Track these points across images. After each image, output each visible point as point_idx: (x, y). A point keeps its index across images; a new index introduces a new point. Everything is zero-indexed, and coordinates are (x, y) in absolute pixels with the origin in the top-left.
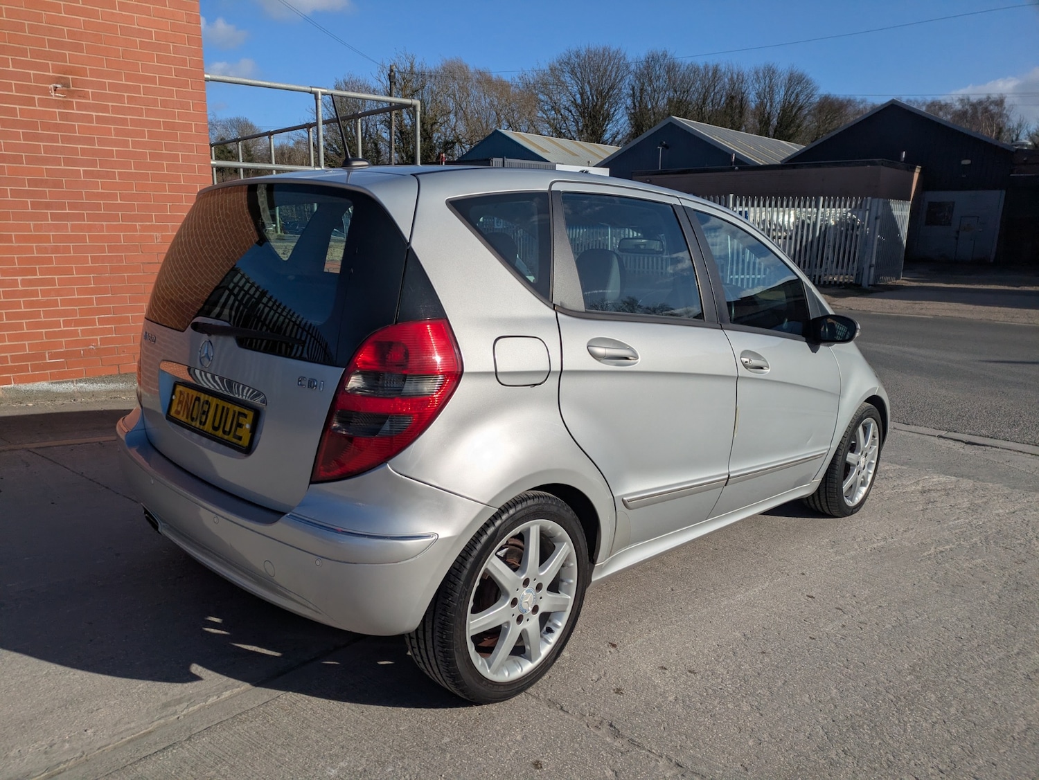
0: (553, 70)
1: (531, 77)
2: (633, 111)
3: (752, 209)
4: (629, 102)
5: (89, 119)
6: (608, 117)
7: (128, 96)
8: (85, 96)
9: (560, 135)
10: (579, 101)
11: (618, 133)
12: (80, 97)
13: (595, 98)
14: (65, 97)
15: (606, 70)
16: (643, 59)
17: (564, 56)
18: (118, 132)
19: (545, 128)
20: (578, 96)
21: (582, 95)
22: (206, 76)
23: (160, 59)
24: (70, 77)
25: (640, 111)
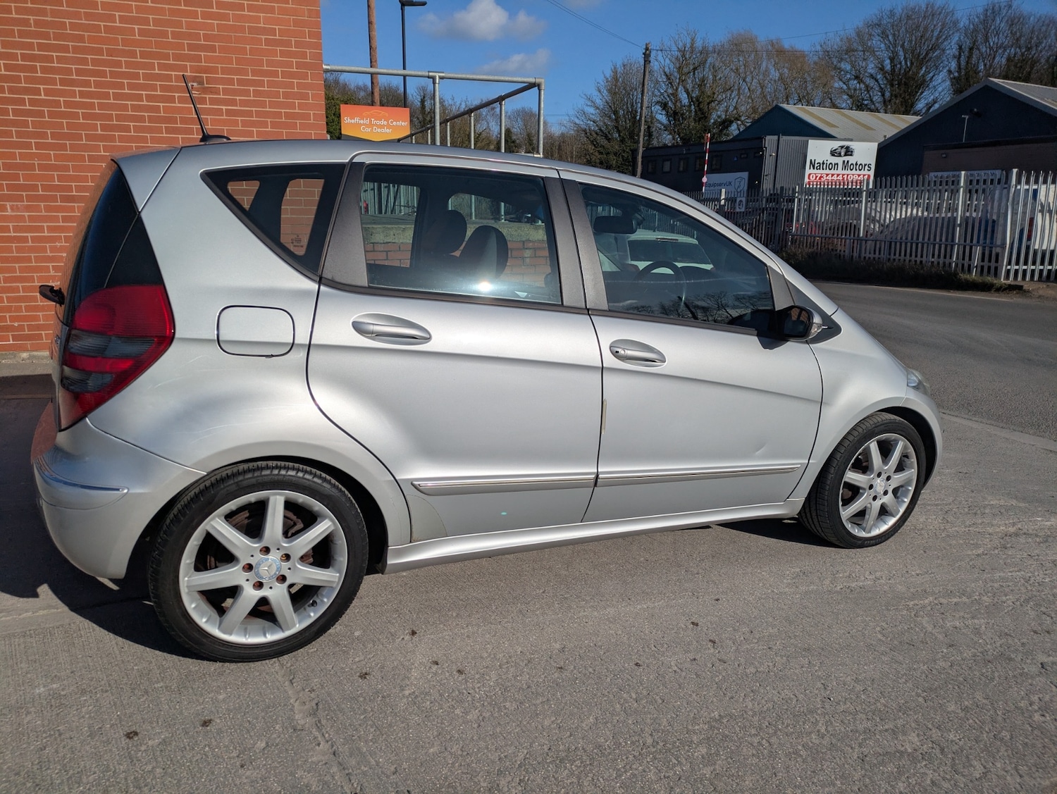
0: (859, 34)
1: (835, 42)
2: (956, 74)
3: (1043, 187)
4: (953, 65)
5: (219, 112)
6: (922, 84)
7: (253, 90)
8: (217, 92)
9: (860, 107)
10: (888, 67)
11: (935, 102)
12: (212, 93)
13: (908, 63)
14: (199, 94)
15: (926, 29)
16: (980, 10)
17: (874, 17)
18: (244, 124)
19: (844, 100)
20: (888, 62)
21: (892, 59)
22: (324, 67)
23: (283, 54)
24: (204, 75)
25: (965, 75)
